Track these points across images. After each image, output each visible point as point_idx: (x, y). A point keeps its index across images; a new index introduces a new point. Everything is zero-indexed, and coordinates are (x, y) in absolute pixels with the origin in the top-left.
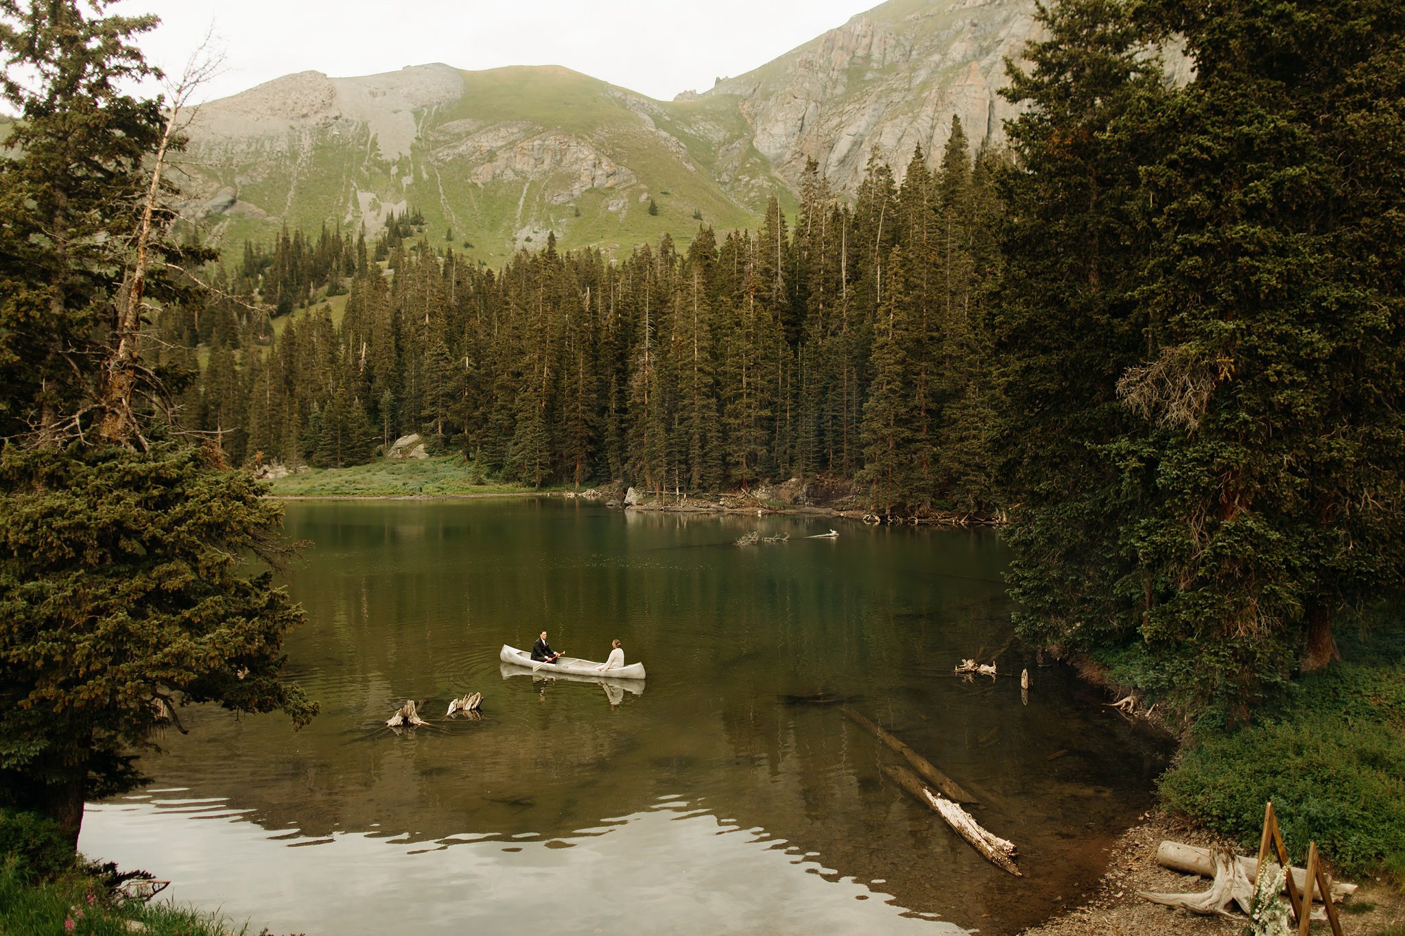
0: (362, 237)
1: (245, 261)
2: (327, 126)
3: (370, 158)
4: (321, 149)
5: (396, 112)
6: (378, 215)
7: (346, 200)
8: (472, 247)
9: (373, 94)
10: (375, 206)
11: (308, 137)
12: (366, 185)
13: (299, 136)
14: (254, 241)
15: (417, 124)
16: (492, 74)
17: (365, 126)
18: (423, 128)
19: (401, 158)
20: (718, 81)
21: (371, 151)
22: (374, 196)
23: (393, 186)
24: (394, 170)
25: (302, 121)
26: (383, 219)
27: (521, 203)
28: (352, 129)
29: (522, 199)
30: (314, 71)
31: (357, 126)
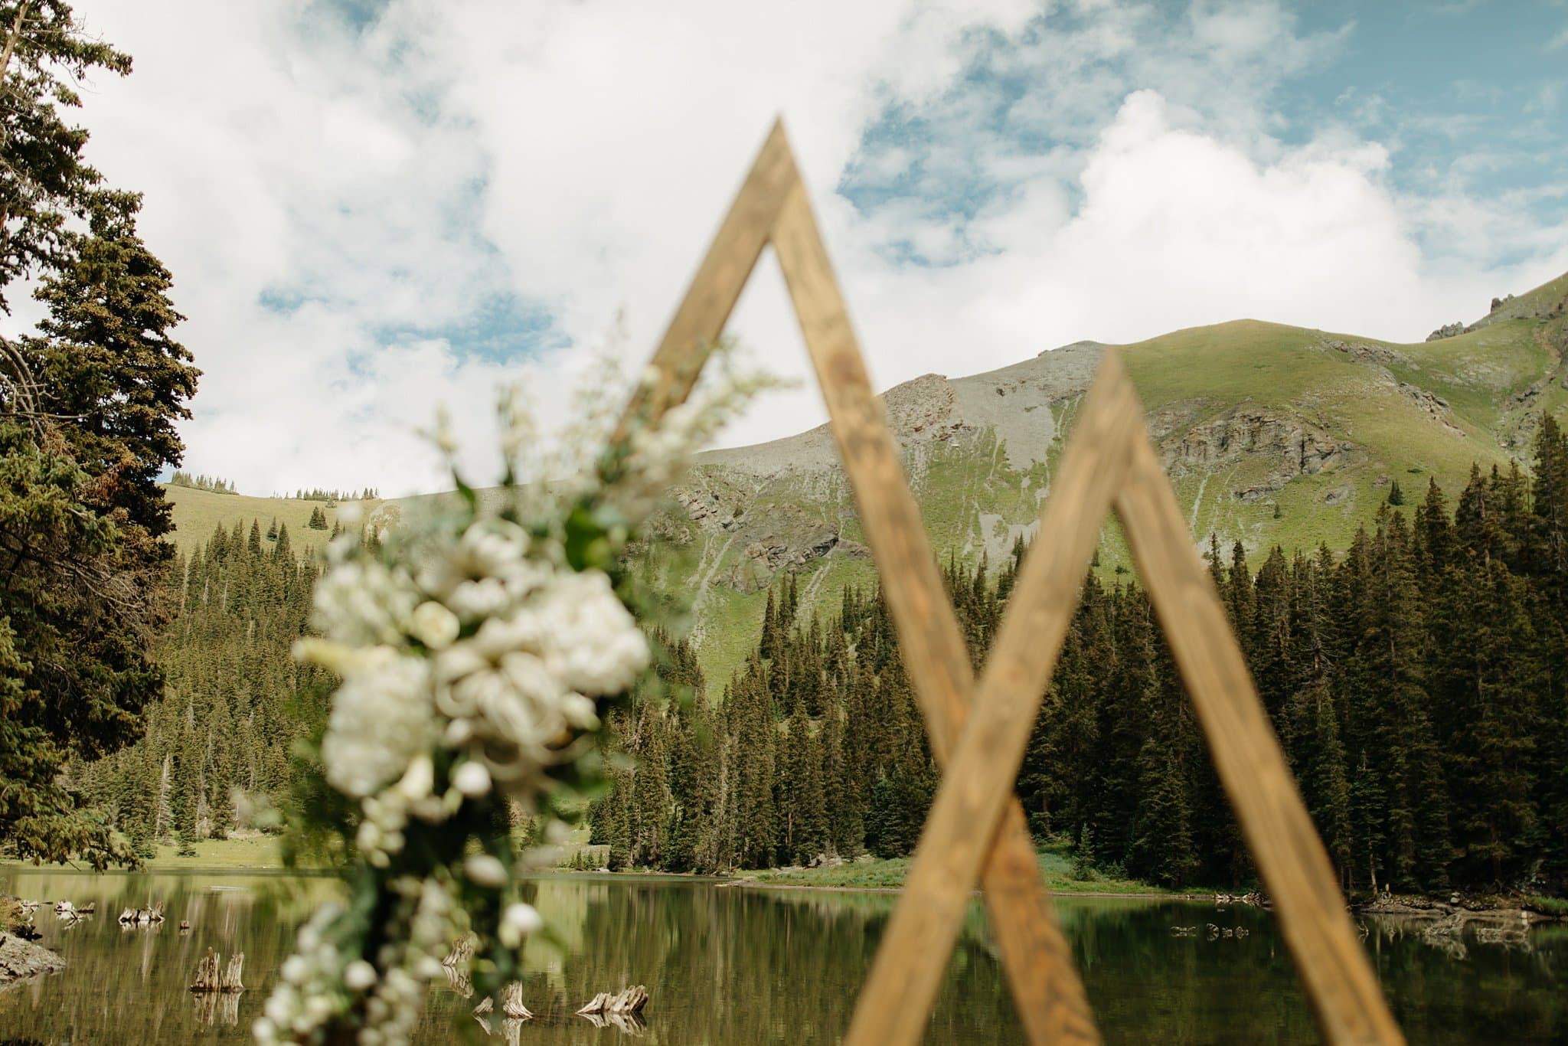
0: (982, 569)
1: (844, 611)
2: (944, 438)
3: (995, 471)
4: (936, 467)
5: (1028, 410)
6: (1005, 541)
7: (966, 525)
8: (1126, 571)
9: (1001, 392)
10: (1000, 530)
11: (923, 454)
12: (990, 506)
13: (912, 455)
14: (855, 587)
15: (1056, 422)
16: (1153, 345)
17: (991, 430)
18: (1062, 426)
19: (1034, 466)
20: (1496, 304)
21: (998, 462)
22: (1000, 517)
23: (1024, 502)
24: (1026, 482)
25: (916, 436)
26: (1011, 545)
27: (1196, 507)
28: (975, 438)
29: (1197, 502)
30: (931, 375)
31: (981, 433)
